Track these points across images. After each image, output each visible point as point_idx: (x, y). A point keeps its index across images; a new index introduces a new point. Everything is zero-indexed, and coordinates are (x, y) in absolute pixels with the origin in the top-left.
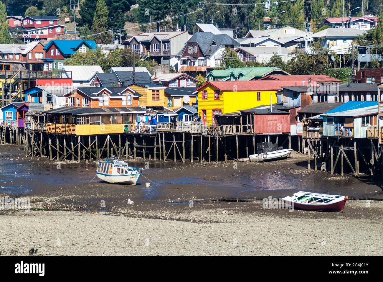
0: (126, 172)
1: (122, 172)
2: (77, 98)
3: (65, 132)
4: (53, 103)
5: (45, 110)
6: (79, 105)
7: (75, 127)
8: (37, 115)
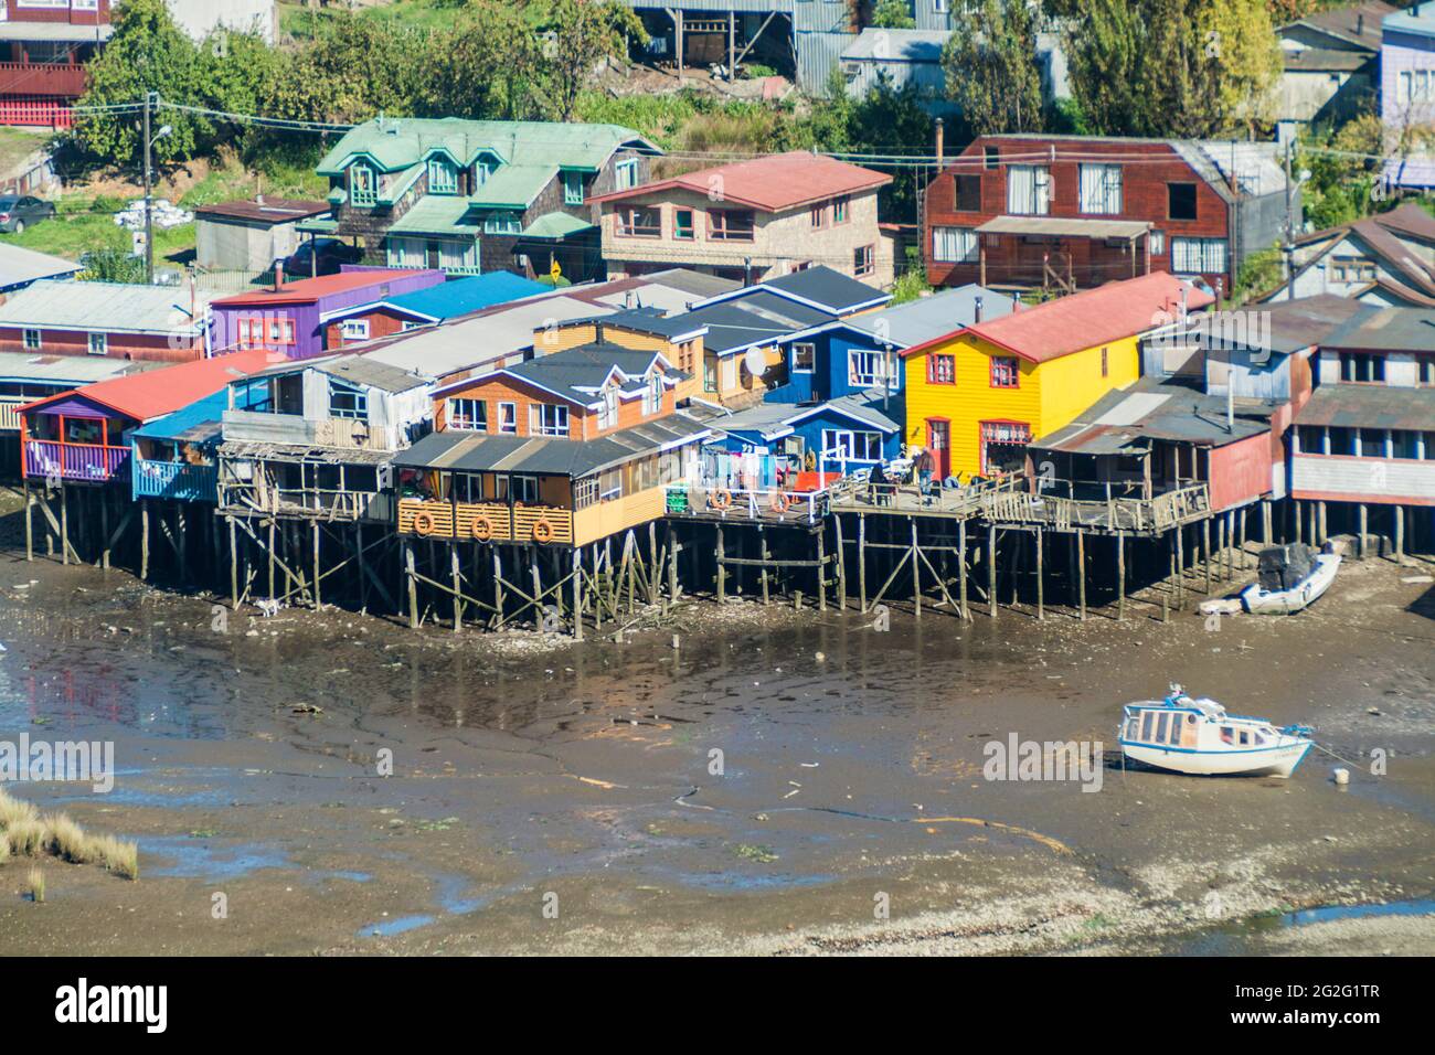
0: (1259, 740)
1: (1244, 740)
2: (500, 404)
3: (512, 536)
4: (369, 416)
5: (319, 442)
6: (513, 429)
7: (570, 520)
8: (293, 460)
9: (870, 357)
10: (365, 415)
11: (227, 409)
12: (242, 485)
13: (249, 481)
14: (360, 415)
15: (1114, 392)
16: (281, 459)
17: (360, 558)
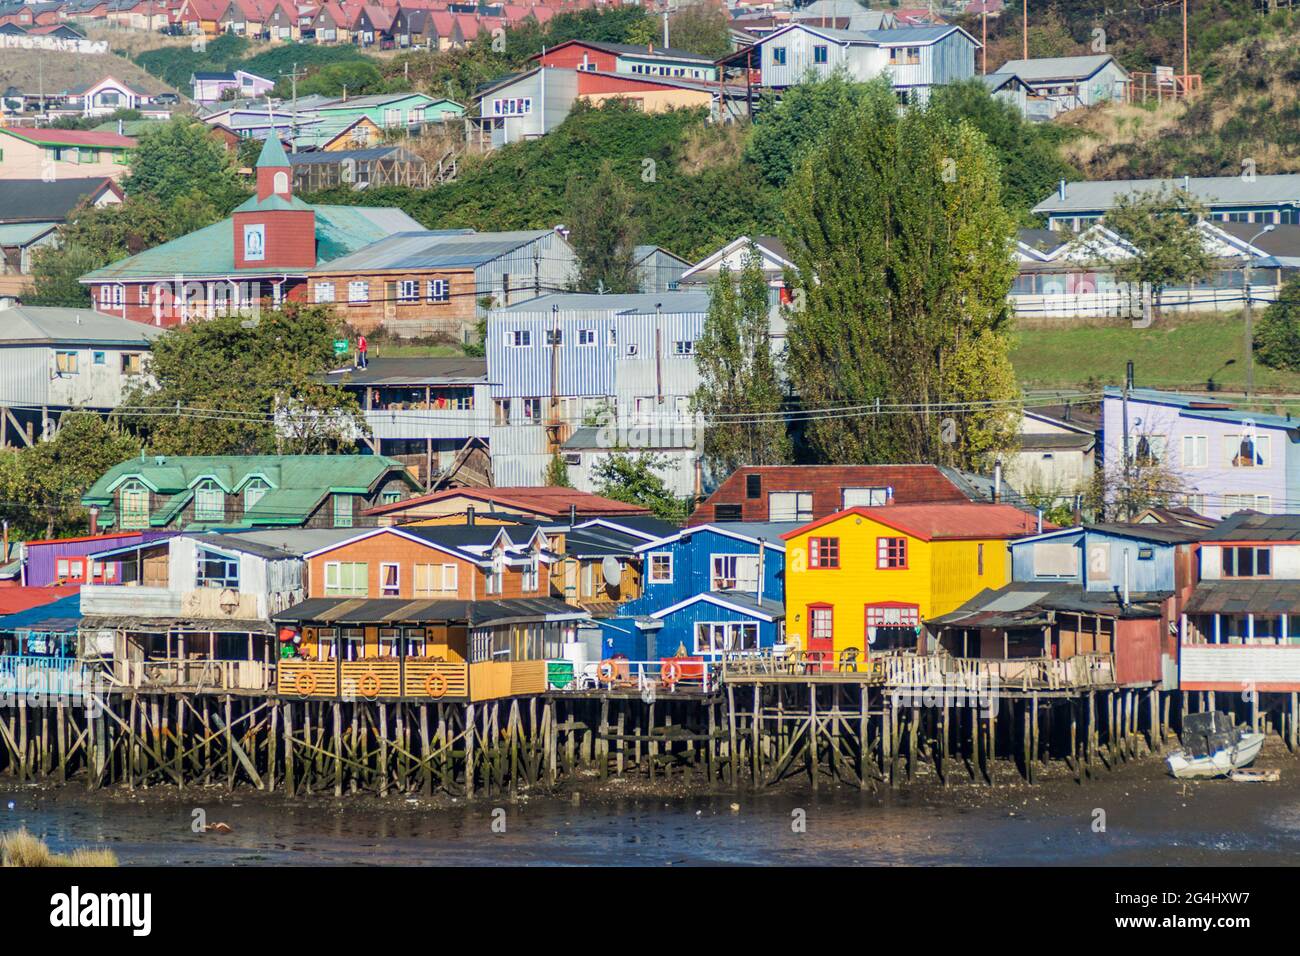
2: (382, 564)
3: (402, 692)
4: (241, 584)
5: (186, 612)
6: (396, 592)
7: (465, 672)
8: (158, 631)
9: (734, 560)
10: (235, 584)
11: (85, 583)
12: (102, 660)
13: (110, 655)
14: (230, 583)
15: (987, 591)
16: (143, 630)
17: (229, 732)
